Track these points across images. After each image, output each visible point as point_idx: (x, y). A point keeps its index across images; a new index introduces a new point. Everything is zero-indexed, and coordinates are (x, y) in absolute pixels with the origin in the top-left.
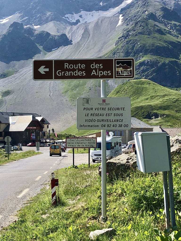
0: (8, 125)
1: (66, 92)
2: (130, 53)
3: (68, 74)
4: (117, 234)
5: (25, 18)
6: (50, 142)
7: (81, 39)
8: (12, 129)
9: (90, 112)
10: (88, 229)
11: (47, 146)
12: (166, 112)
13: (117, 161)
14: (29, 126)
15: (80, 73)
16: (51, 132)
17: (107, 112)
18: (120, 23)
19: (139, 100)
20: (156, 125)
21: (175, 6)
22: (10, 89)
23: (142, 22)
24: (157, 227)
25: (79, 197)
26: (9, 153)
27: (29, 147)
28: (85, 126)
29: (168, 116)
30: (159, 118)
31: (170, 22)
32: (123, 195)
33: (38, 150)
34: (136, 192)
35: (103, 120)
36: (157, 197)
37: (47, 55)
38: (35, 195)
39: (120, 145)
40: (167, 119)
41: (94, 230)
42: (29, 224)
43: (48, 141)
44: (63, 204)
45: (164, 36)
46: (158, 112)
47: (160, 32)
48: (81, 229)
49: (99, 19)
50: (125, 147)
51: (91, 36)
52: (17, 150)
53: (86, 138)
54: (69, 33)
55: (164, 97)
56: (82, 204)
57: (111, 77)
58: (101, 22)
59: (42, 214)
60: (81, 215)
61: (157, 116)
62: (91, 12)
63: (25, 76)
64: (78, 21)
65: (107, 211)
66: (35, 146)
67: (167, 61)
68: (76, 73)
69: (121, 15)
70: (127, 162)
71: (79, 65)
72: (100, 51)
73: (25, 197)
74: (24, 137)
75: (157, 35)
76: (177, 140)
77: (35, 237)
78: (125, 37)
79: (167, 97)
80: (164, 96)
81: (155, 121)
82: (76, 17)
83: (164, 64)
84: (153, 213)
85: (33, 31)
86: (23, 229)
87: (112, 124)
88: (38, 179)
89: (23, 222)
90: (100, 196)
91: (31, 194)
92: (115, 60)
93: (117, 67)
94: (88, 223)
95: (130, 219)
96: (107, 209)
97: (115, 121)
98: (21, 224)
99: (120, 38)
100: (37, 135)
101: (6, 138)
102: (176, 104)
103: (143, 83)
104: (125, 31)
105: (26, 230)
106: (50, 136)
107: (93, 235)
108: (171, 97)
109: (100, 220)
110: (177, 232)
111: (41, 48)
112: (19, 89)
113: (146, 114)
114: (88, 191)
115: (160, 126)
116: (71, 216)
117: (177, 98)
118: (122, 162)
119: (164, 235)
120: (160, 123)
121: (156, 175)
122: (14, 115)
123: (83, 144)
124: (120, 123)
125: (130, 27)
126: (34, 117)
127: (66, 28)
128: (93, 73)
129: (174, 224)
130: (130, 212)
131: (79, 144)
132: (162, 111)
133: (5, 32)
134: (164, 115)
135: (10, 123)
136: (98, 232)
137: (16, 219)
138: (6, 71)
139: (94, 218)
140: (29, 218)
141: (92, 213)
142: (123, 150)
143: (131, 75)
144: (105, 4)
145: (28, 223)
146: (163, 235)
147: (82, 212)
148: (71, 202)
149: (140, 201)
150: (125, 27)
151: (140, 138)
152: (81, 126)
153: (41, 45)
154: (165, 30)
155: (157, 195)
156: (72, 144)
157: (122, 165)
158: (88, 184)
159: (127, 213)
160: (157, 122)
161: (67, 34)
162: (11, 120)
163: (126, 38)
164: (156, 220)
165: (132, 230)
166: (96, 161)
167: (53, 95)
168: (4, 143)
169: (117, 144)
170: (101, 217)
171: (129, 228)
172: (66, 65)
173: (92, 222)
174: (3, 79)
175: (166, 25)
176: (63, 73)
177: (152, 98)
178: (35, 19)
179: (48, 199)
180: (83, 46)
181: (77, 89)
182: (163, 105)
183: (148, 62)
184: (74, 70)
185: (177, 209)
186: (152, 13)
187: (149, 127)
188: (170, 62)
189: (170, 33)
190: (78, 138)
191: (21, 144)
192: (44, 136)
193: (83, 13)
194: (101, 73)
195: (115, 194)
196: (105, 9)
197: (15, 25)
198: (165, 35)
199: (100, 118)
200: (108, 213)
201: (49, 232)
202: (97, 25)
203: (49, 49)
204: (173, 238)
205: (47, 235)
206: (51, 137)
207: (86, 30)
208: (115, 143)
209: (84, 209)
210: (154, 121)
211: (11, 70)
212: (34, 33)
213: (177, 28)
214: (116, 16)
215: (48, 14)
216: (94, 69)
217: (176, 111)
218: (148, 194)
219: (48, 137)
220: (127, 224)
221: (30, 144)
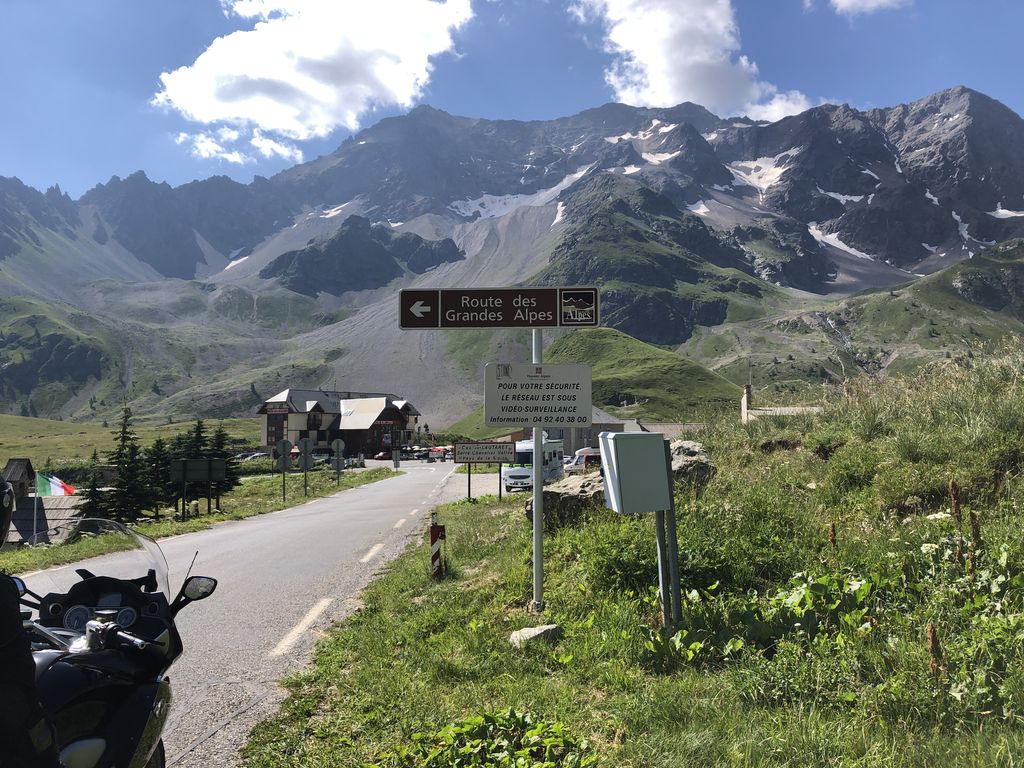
0: (339, 416)
1: (453, 352)
2: (580, 276)
3: (467, 317)
4: (566, 636)
5: (373, 208)
6: (419, 451)
7: (482, 250)
8: (346, 424)
9: (512, 392)
10: (509, 626)
11: (413, 459)
12: (650, 393)
13: (562, 490)
14: (378, 419)
15: (491, 316)
16: (423, 430)
17: (545, 392)
18: (559, 218)
19: (596, 368)
20: (631, 417)
21: (665, 186)
22: (341, 345)
23: (602, 217)
24: (645, 622)
25: (485, 562)
26: (339, 473)
27: (378, 461)
28: (502, 420)
29: (653, 400)
30: (636, 404)
31: (656, 217)
32: (575, 559)
33: (397, 466)
34: (602, 552)
35: (536, 409)
36: (643, 562)
37: (415, 280)
38: (396, 557)
39: (561, 458)
40: (651, 406)
41: (520, 628)
42: (388, 616)
43: (416, 448)
44: (455, 576)
45: (644, 244)
46: (634, 392)
47: (637, 236)
48: (492, 627)
49: (517, 211)
50: (568, 462)
51: (502, 243)
52: (355, 466)
53: (492, 443)
54: (458, 237)
55: (646, 363)
56: (492, 576)
57: (553, 323)
58: (523, 216)
59: (413, 596)
60: (492, 597)
61: (630, 400)
62: (502, 198)
63: (373, 319)
64: (477, 214)
65: (543, 590)
66: (390, 459)
67: (651, 291)
68: (483, 316)
69: (561, 204)
70: (582, 492)
71: (491, 299)
72: (519, 272)
73: (374, 561)
74: (369, 441)
75: (630, 242)
76: (679, 448)
77: (400, 643)
78: (568, 245)
79: (650, 362)
80: (645, 361)
81: (628, 409)
82: (473, 205)
83: (644, 299)
84: (636, 594)
85: (389, 233)
86: (376, 624)
87: (555, 415)
88: (399, 524)
89: (375, 611)
90: (529, 560)
91: (388, 554)
92: (561, 290)
93: (565, 304)
94: (507, 615)
95: (591, 607)
96: (545, 585)
97: (560, 410)
98: (371, 616)
99: (559, 247)
100: (395, 436)
101: (334, 443)
102: (669, 376)
103: (604, 336)
104: (568, 233)
105: (383, 627)
106: (420, 439)
107: (518, 637)
108: (658, 363)
109: (530, 607)
110: (685, 632)
111: (403, 265)
112: (361, 345)
113: (609, 396)
114: (504, 549)
115: (638, 419)
116: (472, 600)
117: (671, 364)
118: (571, 492)
119: (661, 638)
120: (637, 413)
121: (640, 517)
122: (349, 396)
123: (488, 456)
124: (572, 414)
125: (578, 226)
126: (388, 402)
127: (453, 227)
128: (517, 316)
129: (679, 616)
130: (589, 592)
131: (482, 456)
132: (640, 390)
133: (333, 234)
134: (645, 398)
135: (342, 413)
136: (528, 633)
137: (361, 605)
138: (334, 311)
139: (518, 604)
140: (388, 603)
141: (515, 594)
142: (565, 466)
143: (592, 320)
144: (530, 181)
145: (385, 613)
146: (658, 638)
147: (493, 593)
148: (469, 571)
149: (610, 571)
150: (568, 225)
151: (611, 444)
152: (493, 420)
153: (404, 260)
154: (646, 232)
155: (644, 558)
156: (467, 456)
157: (573, 498)
158: (502, 536)
159: (584, 593)
160: (632, 412)
161: (455, 239)
162: (345, 406)
163: (570, 247)
164: (643, 608)
165: (597, 629)
166: (513, 490)
167: (426, 357)
168: (331, 452)
169: (555, 456)
170: (532, 603)
171: (590, 623)
172: (465, 301)
173: (513, 613)
174: (328, 326)
175: (648, 223)
176: (458, 315)
177: (622, 364)
178: (393, 210)
179: (422, 566)
180: (486, 262)
181: (475, 347)
182: (643, 378)
183: (613, 294)
184: (480, 310)
185: (683, 587)
186: (621, 200)
187: (617, 421)
188: (656, 294)
189: (655, 238)
190: (477, 443)
191: (362, 456)
192: (409, 438)
193: (486, 198)
194: (533, 316)
195: (560, 556)
196: (530, 190)
197: (352, 221)
198: (647, 241)
199: (532, 404)
200: (545, 594)
201: (429, 632)
202: (515, 222)
203: (420, 268)
204: (678, 645)
205: (424, 638)
206: (422, 441)
207: (493, 232)
208: (550, 453)
209: (498, 587)
210: (624, 410)
211: (344, 308)
212: (390, 237)
213: (670, 228)
214: (551, 205)
215: (419, 199)
216: (519, 308)
217: (669, 390)
218: (625, 556)
219: (417, 442)
220: (585, 616)
221: (381, 454)
